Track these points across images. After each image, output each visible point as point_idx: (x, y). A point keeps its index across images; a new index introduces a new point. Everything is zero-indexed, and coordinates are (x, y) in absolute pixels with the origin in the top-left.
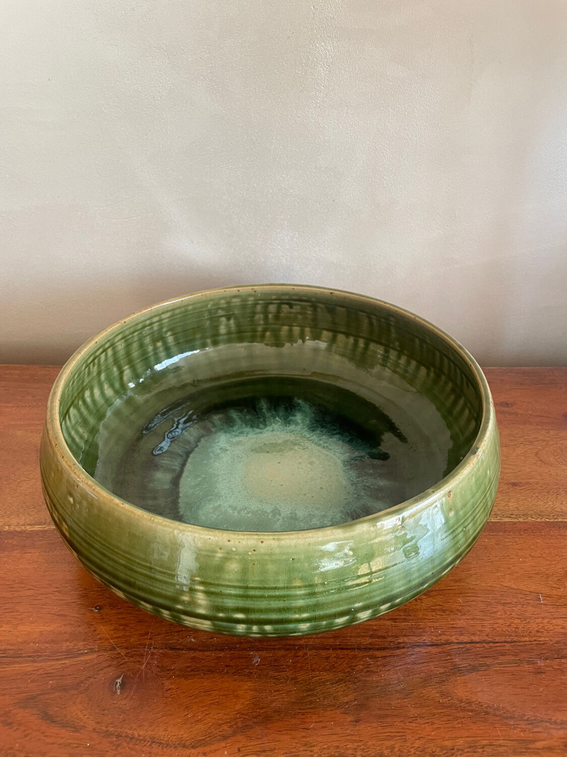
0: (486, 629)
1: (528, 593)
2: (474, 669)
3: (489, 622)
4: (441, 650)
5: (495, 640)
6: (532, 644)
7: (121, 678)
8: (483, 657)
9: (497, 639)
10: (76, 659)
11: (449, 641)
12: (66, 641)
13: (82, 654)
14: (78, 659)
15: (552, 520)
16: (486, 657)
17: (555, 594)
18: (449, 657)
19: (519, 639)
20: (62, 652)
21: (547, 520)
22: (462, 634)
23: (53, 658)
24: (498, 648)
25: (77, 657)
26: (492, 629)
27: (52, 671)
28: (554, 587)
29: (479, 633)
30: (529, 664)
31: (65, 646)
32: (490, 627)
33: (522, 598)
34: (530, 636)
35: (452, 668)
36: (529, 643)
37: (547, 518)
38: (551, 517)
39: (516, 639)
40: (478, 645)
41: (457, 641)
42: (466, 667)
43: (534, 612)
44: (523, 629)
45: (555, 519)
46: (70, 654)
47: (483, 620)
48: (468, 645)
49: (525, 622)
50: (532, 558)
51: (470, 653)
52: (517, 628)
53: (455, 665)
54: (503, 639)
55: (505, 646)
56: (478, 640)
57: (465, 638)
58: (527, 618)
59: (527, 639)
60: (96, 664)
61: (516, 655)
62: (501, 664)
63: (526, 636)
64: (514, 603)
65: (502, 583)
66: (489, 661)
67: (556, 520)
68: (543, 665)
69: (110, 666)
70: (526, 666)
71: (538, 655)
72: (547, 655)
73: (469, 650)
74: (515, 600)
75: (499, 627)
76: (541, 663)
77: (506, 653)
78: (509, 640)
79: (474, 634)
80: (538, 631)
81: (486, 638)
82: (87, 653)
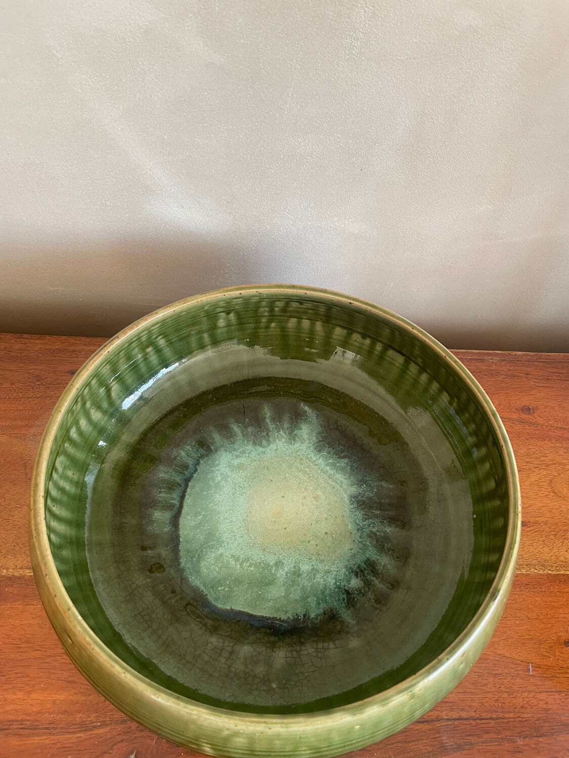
0: (475, 704)
1: (519, 662)
2: (459, 748)
3: (479, 696)
4: (431, 727)
5: (482, 716)
6: (515, 721)
7: (134, 755)
8: (470, 735)
9: (484, 715)
10: (89, 733)
11: (440, 717)
12: (79, 712)
13: (95, 727)
14: (93, 732)
15: (554, 573)
16: (472, 735)
17: (544, 664)
18: (437, 735)
19: (504, 715)
20: (76, 724)
21: (549, 572)
22: (452, 710)
23: (68, 731)
24: (484, 726)
25: (90, 730)
26: (480, 704)
27: (69, 745)
28: (544, 656)
29: (467, 708)
30: (509, 743)
31: (78, 717)
32: (478, 701)
33: (512, 668)
34: (515, 712)
35: (439, 746)
36: (512, 720)
37: (549, 570)
38: (554, 569)
39: (501, 715)
40: (465, 722)
41: (447, 717)
42: (452, 745)
43: (522, 685)
44: (509, 704)
45: (558, 571)
46: (84, 727)
47: (473, 693)
48: (457, 722)
49: (512, 696)
50: (529, 621)
51: (457, 730)
52: (504, 703)
53: (442, 743)
54: (489, 715)
55: (490, 723)
56: (466, 717)
57: (455, 715)
58: (514, 692)
59: (511, 715)
60: (111, 738)
61: (499, 733)
62: (485, 743)
63: (510, 712)
64: (504, 674)
65: (496, 651)
66: (473, 740)
67: (558, 573)
68: (521, 743)
69: (122, 741)
70: (507, 745)
71: (519, 733)
72: (527, 732)
73: (458, 727)
74: (506, 671)
75: (487, 702)
76: (520, 742)
77: (490, 730)
78: (494, 716)
79: (463, 710)
80: (522, 707)
81: (474, 714)
82: (99, 726)
